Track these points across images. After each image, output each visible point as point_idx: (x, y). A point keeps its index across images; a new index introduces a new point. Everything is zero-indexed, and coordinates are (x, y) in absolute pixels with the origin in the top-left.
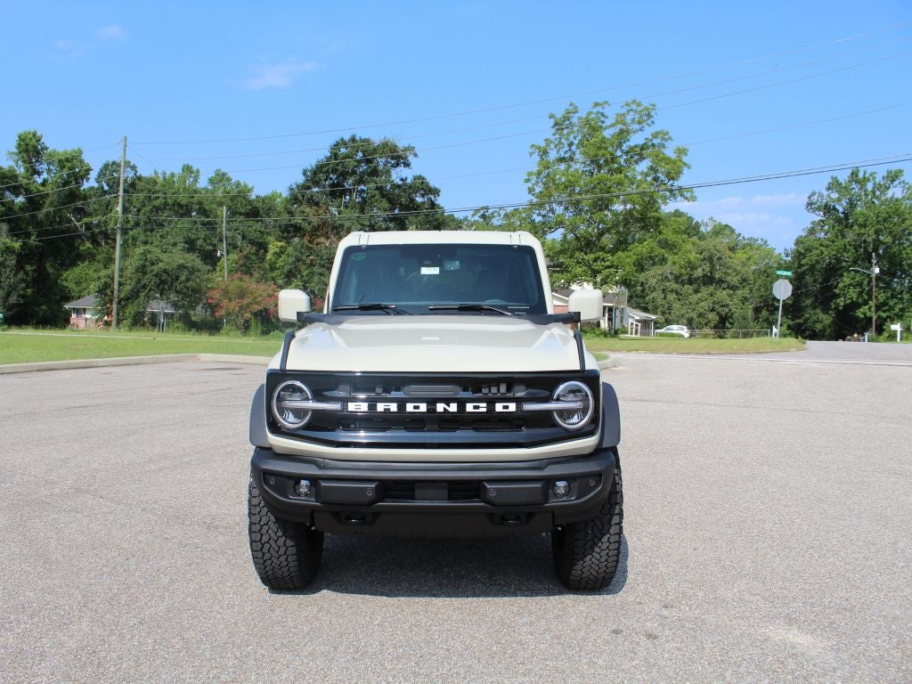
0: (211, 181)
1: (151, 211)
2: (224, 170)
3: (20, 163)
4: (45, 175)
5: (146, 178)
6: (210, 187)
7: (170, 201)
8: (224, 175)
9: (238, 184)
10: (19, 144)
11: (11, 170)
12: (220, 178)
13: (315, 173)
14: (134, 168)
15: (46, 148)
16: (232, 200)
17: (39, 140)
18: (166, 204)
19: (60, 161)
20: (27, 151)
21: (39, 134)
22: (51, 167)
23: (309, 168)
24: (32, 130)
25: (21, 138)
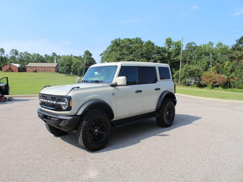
0: (217, 45)
1: (198, 55)
2: (221, 42)
3: (167, 45)
4: (172, 48)
5: (198, 46)
6: (217, 47)
7: (203, 52)
8: (221, 43)
9: (225, 46)
10: (166, 41)
11: (165, 47)
12: (220, 44)
13: (240, 41)
14: (195, 44)
15: (172, 41)
16: (222, 50)
17: (171, 39)
18: (202, 53)
19: (175, 44)
20: (168, 42)
21: (171, 38)
22: (173, 46)
23: (238, 39)
24: (169, 37)
25: (167, 40)
